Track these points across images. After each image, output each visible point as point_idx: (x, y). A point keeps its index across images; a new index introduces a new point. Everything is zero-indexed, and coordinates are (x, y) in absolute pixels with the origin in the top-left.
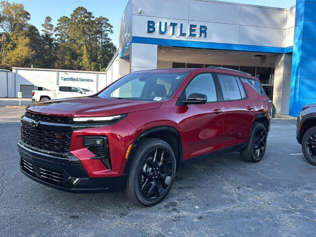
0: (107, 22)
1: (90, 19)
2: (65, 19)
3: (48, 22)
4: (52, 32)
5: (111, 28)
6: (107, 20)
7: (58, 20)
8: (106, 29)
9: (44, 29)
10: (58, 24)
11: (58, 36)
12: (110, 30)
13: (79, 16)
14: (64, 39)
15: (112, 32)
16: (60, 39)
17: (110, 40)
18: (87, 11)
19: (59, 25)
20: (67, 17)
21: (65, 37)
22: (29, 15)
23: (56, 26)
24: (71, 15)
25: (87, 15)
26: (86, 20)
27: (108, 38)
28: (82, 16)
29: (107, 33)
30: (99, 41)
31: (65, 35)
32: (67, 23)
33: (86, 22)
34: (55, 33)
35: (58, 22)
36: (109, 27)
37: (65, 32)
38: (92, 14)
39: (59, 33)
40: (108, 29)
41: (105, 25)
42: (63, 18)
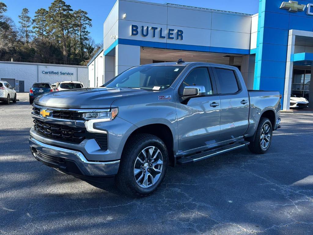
0: (86, 15)
1: (68, 12)
2: (42, 11)
3: (25, 13)
4: (29, 25)
5: (90, 21)
6: (86, 13)
7: (36, 13)
8: (84, 22)
9: (21, 21)
10: (35, 16)
11: (36, 29)
12: (89, 23)
13: (58, 9)
14: (42, 32)
15: (91, 25)
16: (37, 32)
17: (89, 33)
18: (66, 4)
19: (36, 18)
20: (44, 10)
21: (43, 30)
22: (6, 6)
23: (34, 18)
24: (49, 8)
25: (65, 8)
26: (65, 13)
27: (86, 31)
28: (61, 9)
29: (85, 26)
30: (78, 34)
31: (43, 27)
32: (44, 15)
33: (64, 15)
34: (33, 26)
35: (36, 15)
36: (88, 21)
37: (43, 25)
38: (70, 7)
39: (37, 26)
40: (87, 22)
41: (84, 18)
42: (41, 10)
